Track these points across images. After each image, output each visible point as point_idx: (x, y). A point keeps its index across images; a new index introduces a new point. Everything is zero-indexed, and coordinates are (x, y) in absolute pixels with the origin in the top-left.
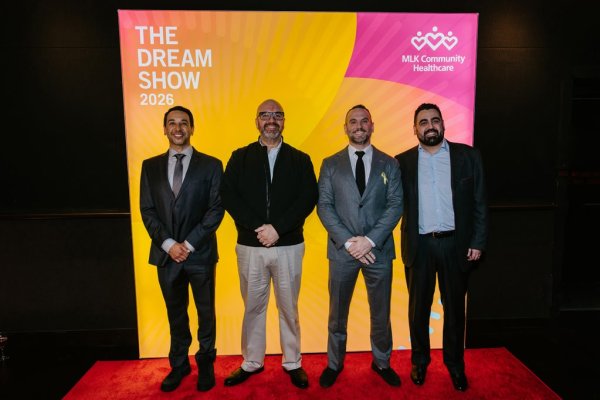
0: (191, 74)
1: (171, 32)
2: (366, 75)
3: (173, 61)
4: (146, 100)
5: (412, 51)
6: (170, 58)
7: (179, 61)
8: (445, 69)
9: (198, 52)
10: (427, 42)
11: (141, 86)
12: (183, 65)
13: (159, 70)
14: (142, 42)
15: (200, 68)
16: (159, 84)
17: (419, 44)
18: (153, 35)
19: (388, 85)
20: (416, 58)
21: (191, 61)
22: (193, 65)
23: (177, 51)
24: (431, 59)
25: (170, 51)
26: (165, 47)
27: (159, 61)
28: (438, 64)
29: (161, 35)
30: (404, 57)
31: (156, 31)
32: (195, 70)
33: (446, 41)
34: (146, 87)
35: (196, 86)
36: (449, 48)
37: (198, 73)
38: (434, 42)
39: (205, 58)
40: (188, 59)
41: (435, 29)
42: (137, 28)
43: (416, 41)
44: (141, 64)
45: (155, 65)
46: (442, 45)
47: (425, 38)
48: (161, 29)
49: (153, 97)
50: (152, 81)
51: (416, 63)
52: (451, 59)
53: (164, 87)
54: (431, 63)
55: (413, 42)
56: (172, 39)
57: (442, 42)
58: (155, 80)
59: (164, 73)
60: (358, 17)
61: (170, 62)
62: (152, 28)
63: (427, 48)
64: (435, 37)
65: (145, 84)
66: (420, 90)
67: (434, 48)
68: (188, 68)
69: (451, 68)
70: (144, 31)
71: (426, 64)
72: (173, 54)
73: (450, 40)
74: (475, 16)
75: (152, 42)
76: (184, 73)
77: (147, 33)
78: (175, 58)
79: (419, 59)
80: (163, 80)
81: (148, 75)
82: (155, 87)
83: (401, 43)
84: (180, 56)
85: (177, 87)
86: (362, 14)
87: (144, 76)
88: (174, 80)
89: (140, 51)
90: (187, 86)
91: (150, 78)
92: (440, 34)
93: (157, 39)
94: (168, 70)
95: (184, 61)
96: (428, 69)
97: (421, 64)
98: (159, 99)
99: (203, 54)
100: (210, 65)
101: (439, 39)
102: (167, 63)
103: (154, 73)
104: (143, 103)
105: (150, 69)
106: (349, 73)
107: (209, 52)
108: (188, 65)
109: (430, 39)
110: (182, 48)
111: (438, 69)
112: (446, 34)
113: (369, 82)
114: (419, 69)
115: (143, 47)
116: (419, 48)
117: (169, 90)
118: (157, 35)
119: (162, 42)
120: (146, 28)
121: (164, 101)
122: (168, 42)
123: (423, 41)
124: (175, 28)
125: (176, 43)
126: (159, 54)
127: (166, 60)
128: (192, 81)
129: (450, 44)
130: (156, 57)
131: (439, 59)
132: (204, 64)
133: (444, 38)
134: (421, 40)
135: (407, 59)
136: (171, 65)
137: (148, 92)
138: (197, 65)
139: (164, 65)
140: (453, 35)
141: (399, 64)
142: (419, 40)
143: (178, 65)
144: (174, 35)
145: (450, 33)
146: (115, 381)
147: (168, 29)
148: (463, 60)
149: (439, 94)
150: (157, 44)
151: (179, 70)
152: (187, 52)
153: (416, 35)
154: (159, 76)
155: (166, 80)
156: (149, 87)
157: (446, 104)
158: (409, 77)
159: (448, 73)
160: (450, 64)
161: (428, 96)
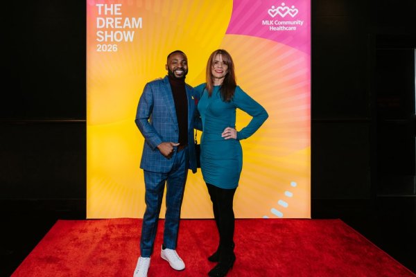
0: (129, 32)
1: (118, 7)
2: (239, 32)
3: (118, 25)
4: (100, 48)
5: (269, 18)
6: (116, 23)
7: (122, 24)
8: (290, 29)
9: (134, 19)
10: (278, 12)
11: (98, 40)
12: (124, 27)
13: (109, 30)
14: (100, 13)
15: (135, 29)
16: (109, 39)
17: (273, 13)
18: (106, 9)
19: (253, 39)
20: (271, 22)
21: (129, 25)
22: (130, 27)
23: (121, 19)
24: (281, 23)
25: (116, 19)
26: (114, 16)
27: (109, 25)
28: (286, 26)
29: (111, 9)
30: (263, 21)
31: (109, 7)
32: (131, 30)
33: (291, 12)
34: (101, 41)
35: (131, 40)
36: (293, 16)
37: (133, 32)
38: (283, 12)
39: (138, 23)
40: (127, 23)
41: (283, 4)
42: (97, 5)
43: (271, 12)
44: (98, 27)
45: (107, 27)
46: (288, 14)
47: (277, 10)
48: (112, 5)
49: (104, 47)
50: (104, 37)
51: (271, 26)
52: (294, 23)
53: (112, 40)
54: (282, 26)
55: (269, 12)
56: (118, 11)
57: (288, 12)
58: (107, 36)
61: (116, 25)
62: (106, 5)
63: (278, 15)
64: (283, 9)
65: (100, 39)
66: (274, 42)
67: (283, 16)
68: (127, 29)
69: (295, 28)
70: (102, 7)
71: (278, 26)
72: (118, 21)
73: (293, 11)
75: (106, 13)
76: (124, 32)
77: (103, 9)
78: (120, 23)
79: (273, 22)
80: (111, 36)
81: (102, 33)
82: (106, 40)
83: (262, 13)
84: (122, 22)
85: (121, 39)
87: (100, 34)
88: (118, 36)
89: (98, 19)
90: (126, 40)
91: (104, 35)
92: (286, 8)
93: (109, 12)
94: (115, 30)
95: (125, 25)
96: (278, 29)
97: (275, 26)
98: (108, 48)
99: (137, 21)
100: (141, 27)
101: (286, 10)
102: (114, 26)
103: (106, 32)
104: (98, 50)
105: (104, 29)
106: (228, 32)
107: (140, 19)
108: (127, 27)
109: (280, 10)
110: (124, 17)
111: (286, 29)
112: (290, 8)
113: (242, 37)
114: (274, 29)
115: (100, 16)
116: (273, 16)
117: (115, 42)
118: (109, 9)
119: (112, 13)
120: (103, 5)
121: (112, 49)
122: (116, 13)
123: (275, 12)
124: (120, 5)
125: (120, 14)
126: (110, 21)
127: (114, 24)
128: (130, 37)
129: (293, 13)
130: (108, 22)
131: (286, 23)
132: (137, 27)
133: (289, 10)
134: (274, 11)
135: (265, 23)
136: (116, 27)
137: (102, 43)
138: (133, 27)
139: (112, 27)
140: (295, 8)
141: (261, 26)
142: (273, 11)
143: (121, 27)
144: (119, 9)
145: (293, 7)
146: (72, 233)
147: (116, 5)
148: (302, 23)
149: (287, 44)
150: (109, 15)
151: (122, 30)
152: (127, 19)
153: (271, 8)
154: (109, 33)
155: (113, 36)
156: (103, 40)
157: (292, 51)
158: (267, 34)
159: (293, 31)
160: (294, 26)
161: (280, 46)
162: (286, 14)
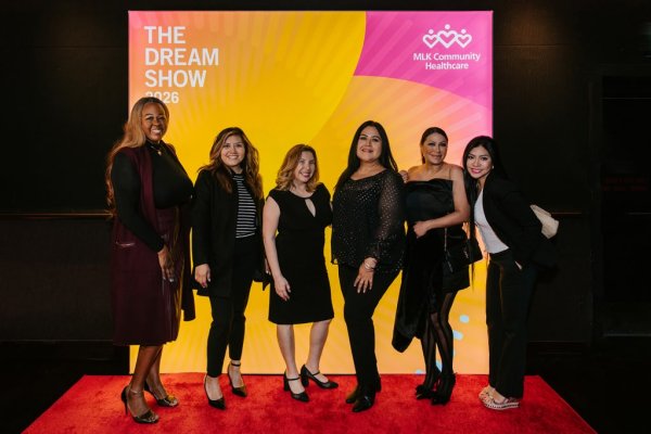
0: (197, 72)
1: (179, 31)
2: (376, 72)
3: (180, 60)
5: (424, 49)
6: (177, 56)
7: (186, 59)
8: (459, 66)
9: (205, 51)
10: (439, 39)
11: (147, 84)
12: (190, 64)
13: (166, 68)
14: (150, 41)
15: (207, 67)
16: (165, 82)
17: (431, 42)
18: (161, 35)
19: (399, 83)
20: (428, 56)
21: (198, 60)
22: (199, 64)
23: (184, 50)
24: (444, 57)
25: (177, 50)
26: (173, 46)
27: (166, 60)
28: (452, 62)
29: (169, 35)
30: (415, 55)
31: (165, 30)
32: (201, 69)
33: (460, 39)
34: (151, 86)
35: (201, 84)
36: (463, 46)
37: (205, 72)
38: (447, 40)
39: (212, 56)
40: (194, 57)
41: (447, 27)
42: (146, 28)
43: (427, 39)
44: (148, 63)
45: (162, 63)
46: (455, 43)
47: (438, 36)
48: (170, 29)
49: (158, 95)
50: (158, 79)
51: (429, 62)
52: (465, 57)
53: (170, 85)
54: (445, 61)
55: (424, 40)
56: (179, 38)
57: (456, 39)
58: (161, 78)
59: (170, 72)
60: (367, 16)
61: (176, 60)
62: (160, 29)
63: (439, 45)
64: (447, 35)
65: (151, 82)
66: (433, 89)
67: (447, 46)
68: (194, 67)
69: (466, 66)
70: (154, 31)
71: (440, 62)
72: (180, 53)
73: (463, 37)
74: (490, 14)
75: (160, 41)
76: (190, 72)
77: (155, 33)
78: (182, 56)
79: (432, 57)
80: (169, 78)
81: (154, 73)
82: (161, 85)
83: (413, 39)
84: (187, 55)
85: (184, 84)
86: (372, 13)
87: (151, 74)
88: (180, 79)
89: (148, 50)
90: (193, 84)
91: (157, 76)
92: (454, 33)
93: (165, 39)
94: (175, 68)
95: (191, 60)
96: (440, 67)
97: (434, 62)
98: (164, 98)
99: (210, 53)
100: (217, 63)
101: (452, 36)
102: (173, 62)
103: (161, 72)
105: (157, 67)
106: (358, 72)
107: (216, 51)
108: (194, 64)
109: (442, 36)
110: (189, 47)
111: (452, 67)
112: (459, 32)
113: (379, 81)
114: (432, 67)
115: (151, 46)
116: (431, 46)
117: (174, 88)
118: (165, 35)
119: (170, 41)
120: (155, 28)
121: (170, 99)
122: (176, 42)
123: (435, 39)
124: (183, 28)
125: (184, 42)
126: (167, 53)
127: (173, 58)
128: (198, 79)
129: (463, 41)
130: (163, 56)
131: (451, 57)
132: (210, 63)
133: (457, 36)
134: (432, 38)
135: (418, 57)
136: (177, 63)
137: (154, 90)
138: (204, 63)
139: (171, 63)
140: (467, 32)
141: (410, 62)
142: (431, 38)
143: (184, 64)
144: (181, 35)
145: (464, 31)
146: (100, 397)
147: (176, 28)
148: (478, 58)
149: (454, 92)
150: (165, 43)
151: (185, 68)
152: (194, 51)
153: (427, 33)
154: (165, 74)
155: (172, 78)
156: (155, 84)
157: (462, 103)
158: (421, 75)
159: (463, 70)
160: (464, 62)
161: (442, 94)
162: (451, 43)
